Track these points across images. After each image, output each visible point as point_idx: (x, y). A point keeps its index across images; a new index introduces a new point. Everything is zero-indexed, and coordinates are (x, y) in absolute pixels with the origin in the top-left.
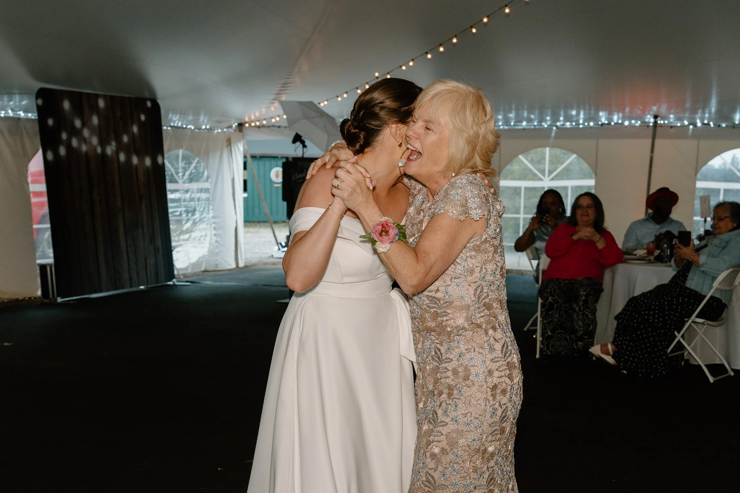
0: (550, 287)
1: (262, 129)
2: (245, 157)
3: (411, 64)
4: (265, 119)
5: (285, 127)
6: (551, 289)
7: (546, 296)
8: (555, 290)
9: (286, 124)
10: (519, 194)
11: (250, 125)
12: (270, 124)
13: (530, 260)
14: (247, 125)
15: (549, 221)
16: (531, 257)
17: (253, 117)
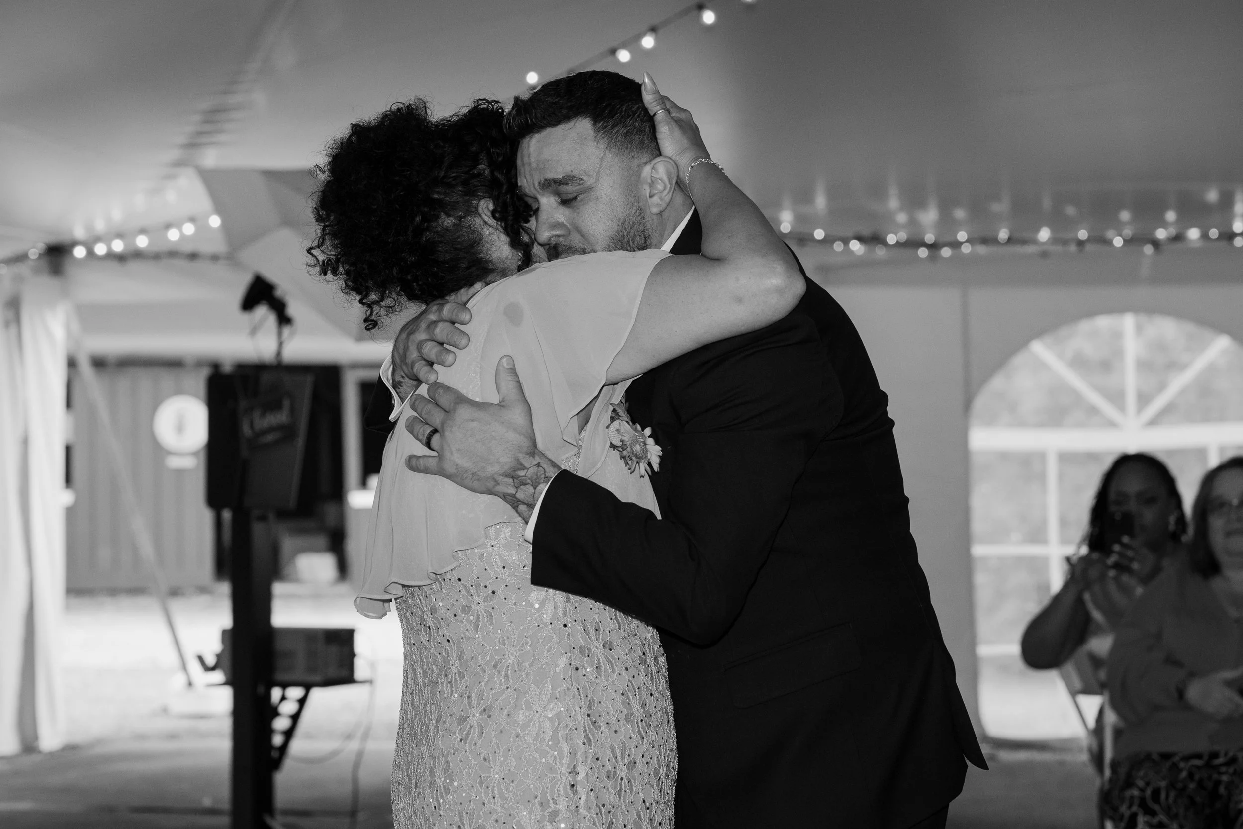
0: (1140, 783)
1: (134, 266)
2: (72, 364)
3: (648, 42)
4: (143, 231)
5: (215, 258)
6: (1142, 790)
7: (1127, 813)
8: (1156, 793)
9: (219, 246)
10: (1042, 478)
11: (90, 253)
12: (161, 247)
13: (1074, 694)
14: (79, 252)
15: (1131, 560)
16: (1078, 684)
17: (100, 226)
